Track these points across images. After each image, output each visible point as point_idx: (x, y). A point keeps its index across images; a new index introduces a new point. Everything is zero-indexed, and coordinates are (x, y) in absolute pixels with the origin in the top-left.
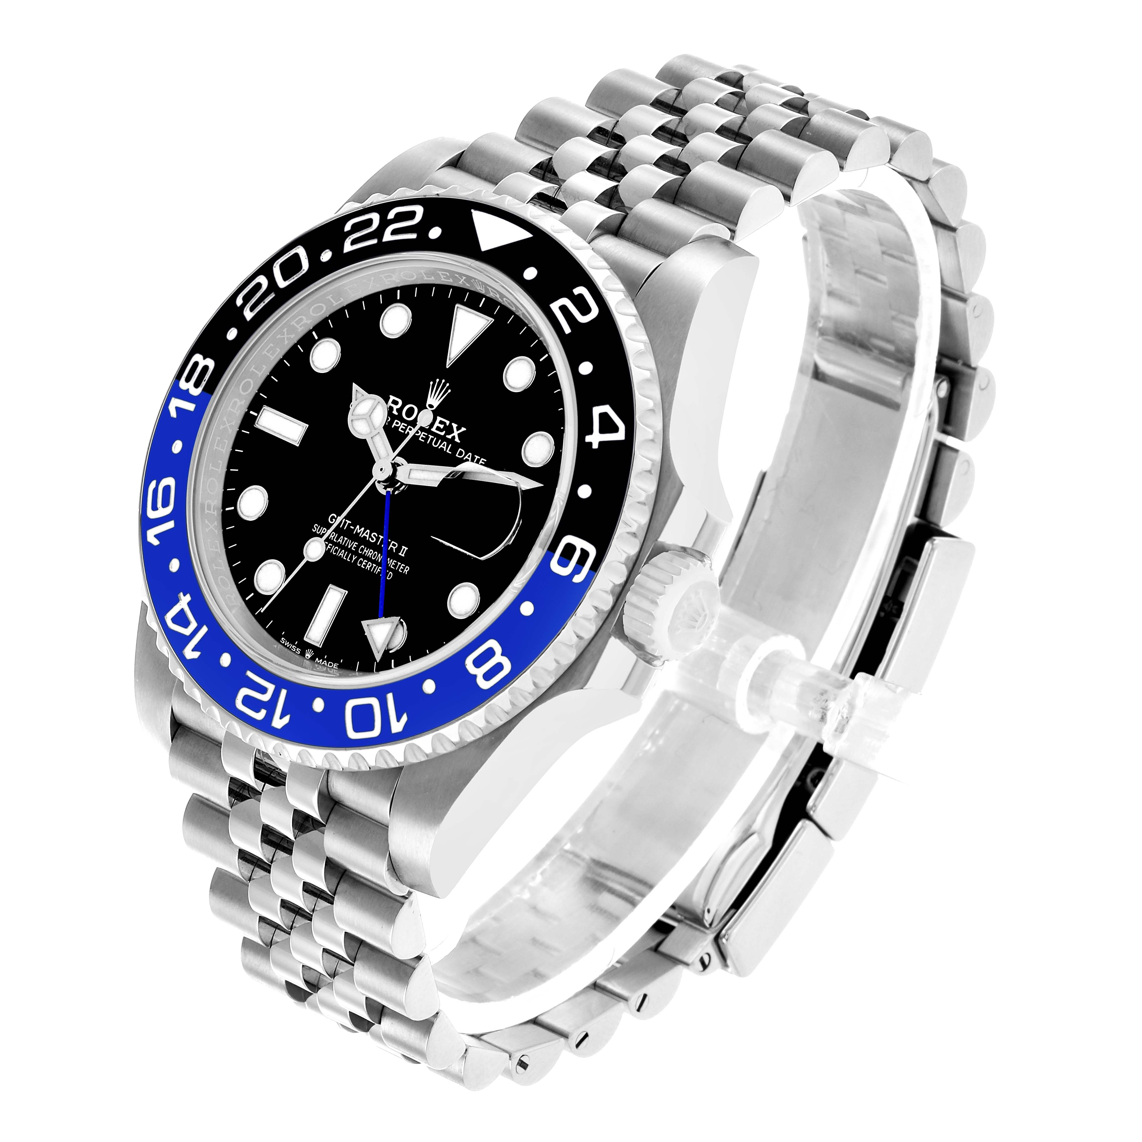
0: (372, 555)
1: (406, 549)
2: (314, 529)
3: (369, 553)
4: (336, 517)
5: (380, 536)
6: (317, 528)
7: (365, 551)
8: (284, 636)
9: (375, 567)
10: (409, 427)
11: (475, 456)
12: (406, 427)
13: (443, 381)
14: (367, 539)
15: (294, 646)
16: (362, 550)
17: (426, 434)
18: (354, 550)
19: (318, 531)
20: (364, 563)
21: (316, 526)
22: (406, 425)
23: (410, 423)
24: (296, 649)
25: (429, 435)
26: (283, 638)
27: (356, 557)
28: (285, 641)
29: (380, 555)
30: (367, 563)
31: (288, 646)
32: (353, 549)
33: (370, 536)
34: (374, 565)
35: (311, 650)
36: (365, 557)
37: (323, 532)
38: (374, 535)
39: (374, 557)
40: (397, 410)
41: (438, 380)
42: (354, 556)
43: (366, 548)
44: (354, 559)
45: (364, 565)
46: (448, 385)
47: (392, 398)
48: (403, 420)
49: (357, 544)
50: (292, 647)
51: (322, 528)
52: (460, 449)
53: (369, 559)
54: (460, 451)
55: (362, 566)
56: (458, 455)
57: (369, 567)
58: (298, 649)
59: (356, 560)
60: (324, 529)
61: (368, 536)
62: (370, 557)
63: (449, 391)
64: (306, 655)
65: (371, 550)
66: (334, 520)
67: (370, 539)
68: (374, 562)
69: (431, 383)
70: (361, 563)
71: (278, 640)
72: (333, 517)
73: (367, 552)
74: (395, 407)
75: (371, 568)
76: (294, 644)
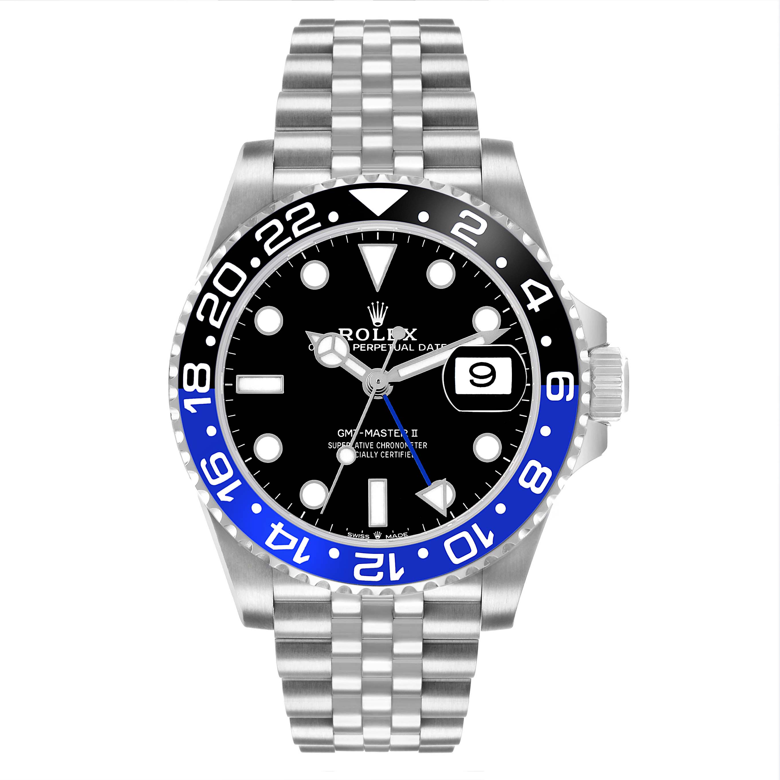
0: (390, 446)
1: (416, 430)
2: (330, 447)
3: (387, 446)
4: (343, 431)
5: (388, 430)
6: (332, 445)
7: (382, 445)
8: (349, 531)
9: (397, 454)
10: (368, 345)
11: (435, 345)
12: (366, 346)
13: (378, 302)
14: (379, 436)
15: (361, 535)
16: (379, 445)
17: (386, 345)
18: (373, 448)
19: (335, 447)
20: (386, 454)
21: (330, 444)
22: (365, 345)
23: (366, 342)
24: (365, 536)
25: (388, 345)
26: (349, 533)
27: (377, 452)
28: (352, 535)
29: (396, 443)
30: (389, 453)
31: (356, 537)
32: (371, 448)
33: (380, 433)
34: (396, 452)
35: (378, 532)
36: (385, 450)
37: (338, 446)
38: (383, 431)
39: (392, 447)
40: (351, 337)
41: (373, 304)
42: (375, 452)
43: (382, 443)
44: (376, 454)
45: (387, 456)
46: (383, 304)
47: (341, 330)
48: (360, 342)
49: (373, 443)
50: (360, 536)
51: (336, 443)
52: (420, 345)
53: (389, 450)
54: (421, 346)
55: (386, 457)
56: (421, 349)
57: (392, 455)
58: (366, 536)
59: (379, 455)
60: (338, 443)
61: (378, 434)
62: (389, 448)
63: (387, 307)
64: (376, 537)
65: (387, 443)
66: (343, 434)
67: (381, 435)
68: (394, 450)
69: (369, 307)
70: (384, 455)
71: (347, 535)
72: (341, 432)
73: (384, 445)
74: (348, 336)
75: (394, 455)
76: (361, 533)
